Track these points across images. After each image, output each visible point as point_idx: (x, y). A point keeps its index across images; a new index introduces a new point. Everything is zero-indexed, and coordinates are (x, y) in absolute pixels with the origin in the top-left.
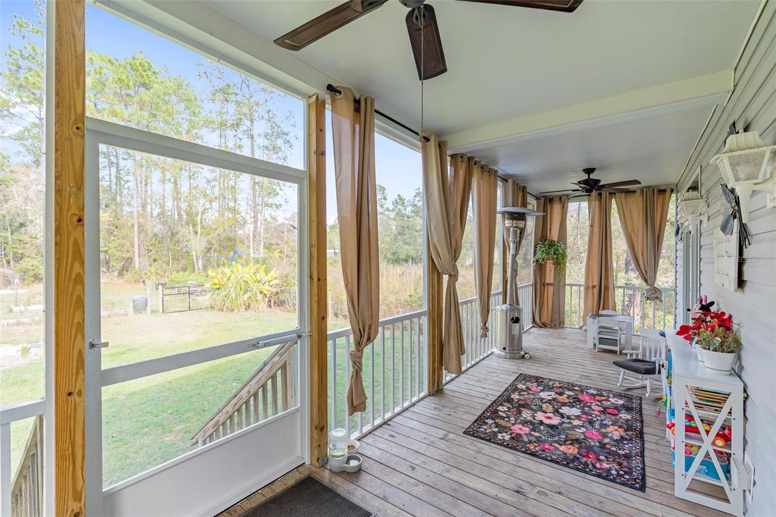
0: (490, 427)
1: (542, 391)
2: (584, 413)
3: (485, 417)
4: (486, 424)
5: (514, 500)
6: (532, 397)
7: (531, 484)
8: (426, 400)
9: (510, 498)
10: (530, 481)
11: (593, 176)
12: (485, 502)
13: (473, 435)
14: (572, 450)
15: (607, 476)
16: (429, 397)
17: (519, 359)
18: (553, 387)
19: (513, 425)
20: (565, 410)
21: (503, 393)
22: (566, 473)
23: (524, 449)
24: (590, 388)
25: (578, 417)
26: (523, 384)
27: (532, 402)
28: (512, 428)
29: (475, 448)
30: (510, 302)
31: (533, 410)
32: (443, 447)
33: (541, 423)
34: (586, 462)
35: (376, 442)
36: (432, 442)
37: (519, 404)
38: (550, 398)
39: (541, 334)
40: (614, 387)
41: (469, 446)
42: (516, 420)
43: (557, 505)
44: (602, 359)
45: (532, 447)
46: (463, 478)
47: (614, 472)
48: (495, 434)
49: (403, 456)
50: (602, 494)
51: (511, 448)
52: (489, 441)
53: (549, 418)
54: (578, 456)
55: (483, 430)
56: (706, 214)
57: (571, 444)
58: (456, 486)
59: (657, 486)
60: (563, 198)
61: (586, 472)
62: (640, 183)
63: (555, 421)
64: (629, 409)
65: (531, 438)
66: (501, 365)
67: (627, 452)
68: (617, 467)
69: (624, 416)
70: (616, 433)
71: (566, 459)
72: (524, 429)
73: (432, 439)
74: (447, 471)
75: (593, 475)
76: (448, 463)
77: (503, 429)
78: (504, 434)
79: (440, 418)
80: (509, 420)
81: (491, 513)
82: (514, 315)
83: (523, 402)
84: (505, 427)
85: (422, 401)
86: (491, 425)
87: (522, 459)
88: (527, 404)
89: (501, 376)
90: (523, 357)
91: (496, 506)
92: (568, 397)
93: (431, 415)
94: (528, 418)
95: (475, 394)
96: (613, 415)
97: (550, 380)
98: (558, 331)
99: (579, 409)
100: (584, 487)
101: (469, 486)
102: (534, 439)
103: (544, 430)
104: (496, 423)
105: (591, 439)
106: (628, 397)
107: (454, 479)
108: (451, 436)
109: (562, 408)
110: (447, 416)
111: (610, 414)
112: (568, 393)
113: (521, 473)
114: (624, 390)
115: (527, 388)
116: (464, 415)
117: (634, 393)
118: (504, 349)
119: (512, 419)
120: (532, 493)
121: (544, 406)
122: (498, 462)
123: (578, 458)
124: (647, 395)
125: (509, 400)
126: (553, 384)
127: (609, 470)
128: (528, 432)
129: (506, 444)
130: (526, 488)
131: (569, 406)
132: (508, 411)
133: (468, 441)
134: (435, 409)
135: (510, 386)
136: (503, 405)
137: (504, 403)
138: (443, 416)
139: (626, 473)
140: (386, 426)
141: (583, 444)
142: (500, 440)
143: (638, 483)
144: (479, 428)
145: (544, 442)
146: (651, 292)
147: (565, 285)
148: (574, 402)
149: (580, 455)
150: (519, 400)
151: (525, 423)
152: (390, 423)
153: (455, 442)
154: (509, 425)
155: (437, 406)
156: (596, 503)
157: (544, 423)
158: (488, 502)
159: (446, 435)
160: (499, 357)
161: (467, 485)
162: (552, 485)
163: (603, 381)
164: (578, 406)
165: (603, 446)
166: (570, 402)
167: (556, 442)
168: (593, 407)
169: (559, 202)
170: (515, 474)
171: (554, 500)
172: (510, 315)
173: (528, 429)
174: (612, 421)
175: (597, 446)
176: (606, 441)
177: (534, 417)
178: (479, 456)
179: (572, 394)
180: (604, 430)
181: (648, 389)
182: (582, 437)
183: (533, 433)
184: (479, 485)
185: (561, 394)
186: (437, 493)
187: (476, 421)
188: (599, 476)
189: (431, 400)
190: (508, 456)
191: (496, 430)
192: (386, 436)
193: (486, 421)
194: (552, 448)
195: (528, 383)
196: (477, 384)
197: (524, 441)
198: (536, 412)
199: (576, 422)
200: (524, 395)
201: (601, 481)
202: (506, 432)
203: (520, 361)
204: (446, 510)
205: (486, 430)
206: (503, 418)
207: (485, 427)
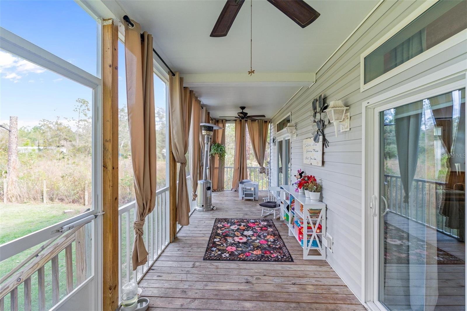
0: (215, 252)
1: (231, 225)
2: (254, 232)
3: (210, 247)
4: (213, 251)
5: (248, 287)
6: (227, 230)
7: (251, 276)
8: (169, 246)
9: (245, 287)
10: (249, 274)
11: (245, 111)
12: (235, 295)
13: (209, 259)
14: (258, 252)
15: (278, 259)
16: (171, 244)
17: (210, 211)
18: (235, 223)
19: (227, 247)
20: (246, 233)
21: (212, 231)
22: (263, 265)
23: (238, 259)
24: (251, 219)
25: (253, 235)
26: (220, 224)
27: (229, 233)
28: (227, 249)
29: (214, 267)
30: (205, 179)
31: (232, 237)
32: (196, 272)
33: (239, 243)
34: (267, 256)
35: (149, 284)
36: (188, 271)
37: (224, 236)
38: (236, 228)
39: (215, 196)
40: (259, 217)
41: (210, 267)
42: (227, 244)
43: (267, 282)
44: (248, 204)
45: (241, 257)
46: (217, 286)
47: (279, 257)
48: (220, 255)
49: (174, 287)
50: (280, 269)
51: (232, 260)
52: (219, 260)
53: (241, 239)
54: (263, 254)
55: (213, 255)
56: (296, 133)
57: (257, 249)
58: (215, 293)
59: (296, 258)
60: (224, 121)
61: (269, 261)
62: (265, 117)
63: (245, 240)
64: (270, 226)
65: (239, 252)
66: (203, 216)
67: (279, 246)
68: (279, 254)
69: (270, 229)
70: (271, 239)
71: (258, 257)
72: (233, 248)
73: (187, 269)
74: (206, 285)
75: (273, 261)
76: (204, 281)
77: (224, 251)
78: (225, 254)
79: (185, 255)
80: (224, 246)
81: (241, 299)
82: (207, 186)
83: (225, 234)
84: (223, 250)
85: (167, 248)
86: (216, 251)
87: (240, 264)
88: (227, 234)
89: (206, 222)
90: (213, 209)
91: (241, 294)
92: (244, 226)
93: (178, 255)
94: (232, 242)
95: (198, 235)
96: (266, 230)
97: (231, 219)
98: (221, 192)
99: (251, 231)
100: (272, 269)
101: (222, 289)
102: (240, 252)
103: (242, 246)
104: (218, 249)
105: (263, 244)
106: (267, 221)
107: (213, 289)
108: (197, 264)
109: (244, 232)
110: (188, 253)
111: (264, 230)
112: (242, 224)
113: (244, 272)
114: (264, 218)
115: (223, 225)
116: (198, 249)
117: (268, 218)
118: (203, 206)
119: (224, 244)
120: (253, 280)
121: (236, 233)
122: (230, 270)
123: (263, 255)
124: (274, 218)
125: (218, 235)
126: (234, 221)
127: (277, 257)
128: (236, 249)
129: (228, 259)
130: (250, 279)
131: (246, 230)
132: (220, 241)
133: (208, 264)
134: (178, 250)
135: (214, 226)
136: (216, 238)
137: (216, 237)
138: (186, 253)
139: (284, 256)
140: (151, 271)
141: (262, 248)
142: (225, 258)
143: (290, 259)
144: (210, 254)
145: (245, 252)
146: (262, 170)
147: (224, 167)
148: (248, 228)
149: (263, 253)
150: (223, 233)
151: (232, 245)
152: (153, 268)
153: (201, 267)
154: (225, 248)
155: (178, 248)
156: (280, 274)
157: (240, 243)
158: (236, 294)
159: (194, 265)
160: (199, 211)
161: (221, 289)
162: (260, 273)
163: (254, 215)
164: (250, 230)
165: (269, 246)
166: (246, 228)
167: (250, 250)
168: (256, 229)
169: (221, 123)
170: (241, 274)
171: (265, 280)
172: (205, 186)
173: (235, 248)
174: (267, 233)
175: (267, 247)
176: (269, 243)
177: (234, 240)
178: (219, 270)
179: (245, 224)
180: (266, 239)
181: (274, 215)
182: (259, 244)
183: (238, 249)
184: (227, 286)
185: (240, 225)
186: (207, 301)
187: (207, 251)
188: (275, 261)
189: (173, 245)
190: (233, 265)
191: (220, 253)
192: (155, 278)
193: (212, 249)
194: (250, 254)
195: (222, 223)
196: (196, 229)
197: (236, 255)
198: (233, 237)
199: (254, 238)
200: (224, 230)
201: (277, 263)
202: (225, 253)
203: (212, 212)
204: (218, 309)
205: (214, 254)
206: (220, 245)
207: (213, 253)
